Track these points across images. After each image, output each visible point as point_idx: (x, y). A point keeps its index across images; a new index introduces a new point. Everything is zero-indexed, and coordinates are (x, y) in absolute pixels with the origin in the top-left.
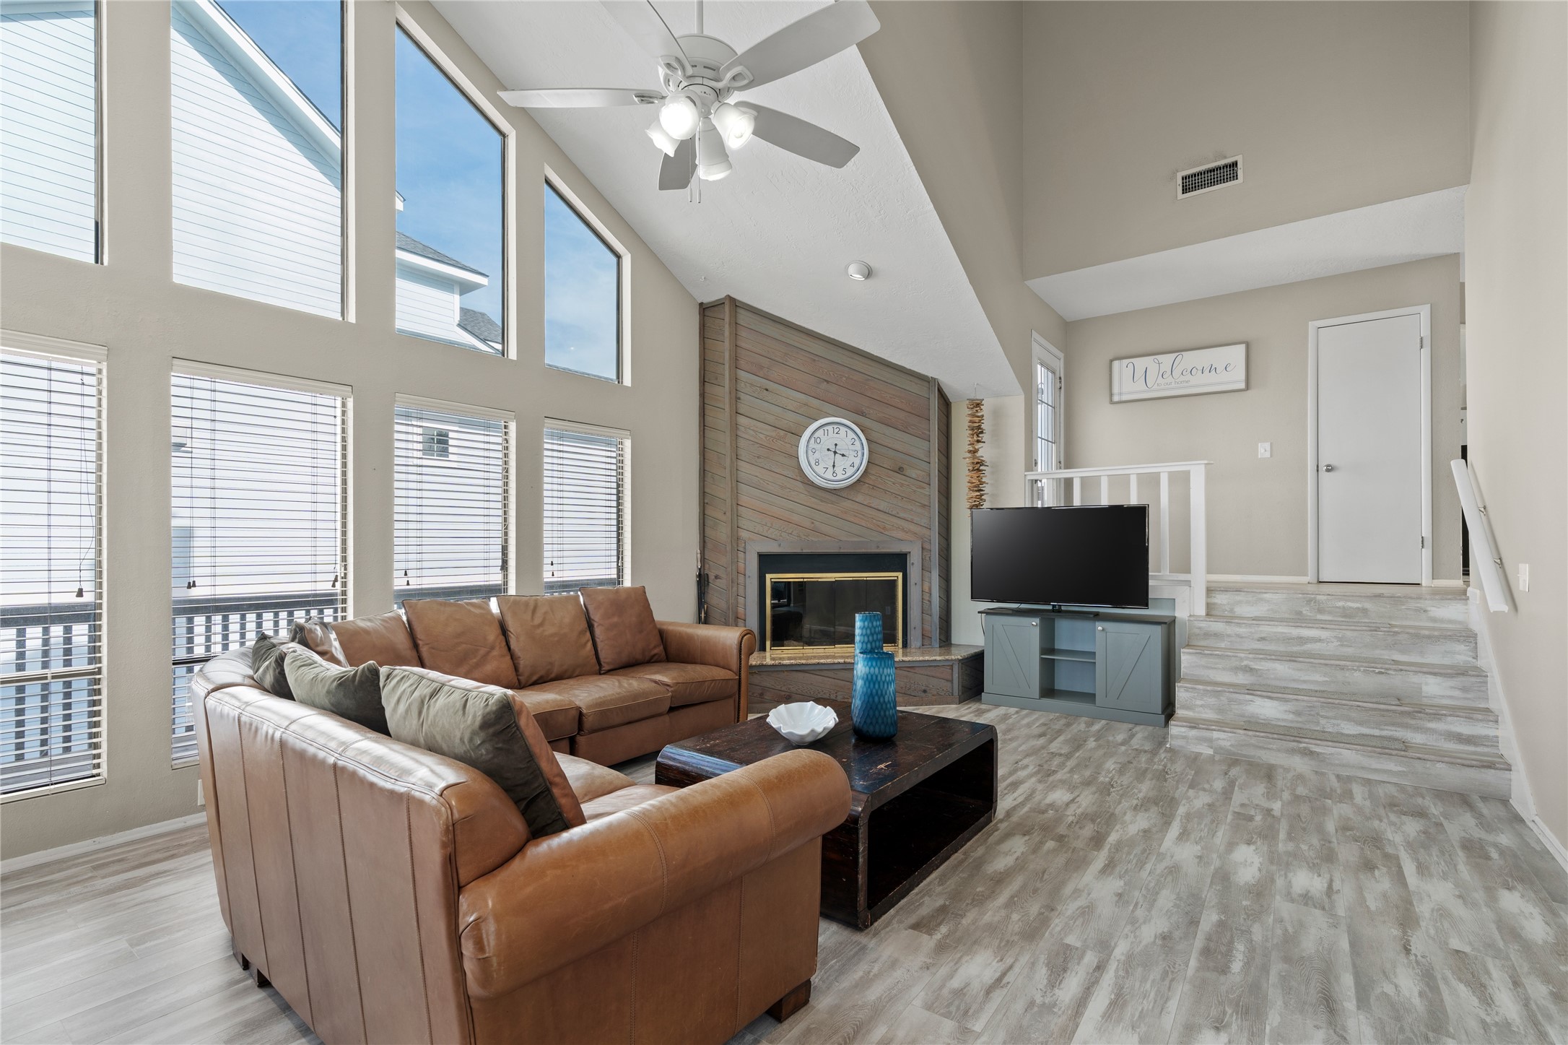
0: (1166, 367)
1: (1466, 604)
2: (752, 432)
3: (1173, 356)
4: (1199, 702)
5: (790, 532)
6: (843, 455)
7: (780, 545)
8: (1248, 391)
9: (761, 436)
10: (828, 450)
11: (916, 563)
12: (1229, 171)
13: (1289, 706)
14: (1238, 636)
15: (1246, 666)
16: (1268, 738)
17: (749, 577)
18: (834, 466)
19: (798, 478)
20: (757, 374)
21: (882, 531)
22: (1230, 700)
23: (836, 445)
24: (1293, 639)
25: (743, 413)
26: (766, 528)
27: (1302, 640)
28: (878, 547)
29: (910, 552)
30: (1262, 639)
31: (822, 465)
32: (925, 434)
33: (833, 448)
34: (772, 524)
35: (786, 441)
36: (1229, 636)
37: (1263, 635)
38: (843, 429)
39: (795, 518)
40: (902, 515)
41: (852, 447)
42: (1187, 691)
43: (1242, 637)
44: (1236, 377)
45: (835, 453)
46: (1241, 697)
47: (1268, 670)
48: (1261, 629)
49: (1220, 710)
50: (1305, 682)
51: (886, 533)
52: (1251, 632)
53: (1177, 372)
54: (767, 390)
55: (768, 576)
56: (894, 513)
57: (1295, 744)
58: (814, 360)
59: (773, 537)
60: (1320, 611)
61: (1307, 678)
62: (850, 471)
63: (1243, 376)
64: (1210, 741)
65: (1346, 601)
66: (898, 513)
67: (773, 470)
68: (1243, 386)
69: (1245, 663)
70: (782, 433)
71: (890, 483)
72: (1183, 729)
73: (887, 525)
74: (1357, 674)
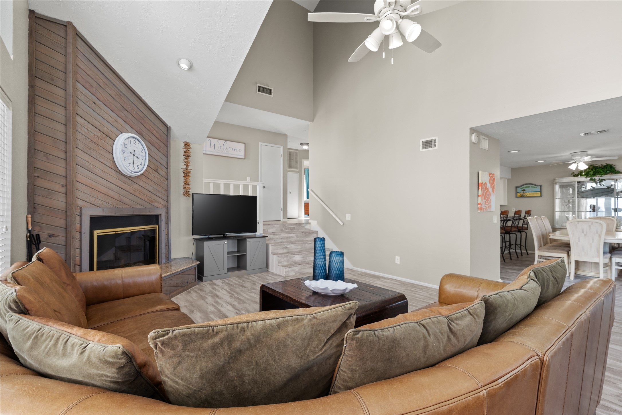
0: (221, 145)
1: (310, 224)
2: (85, 130)
3: (225, 141)
4: (283, 260)
5: (108, 202)
6: (137, 158)
7: (103, 211)
8: (245, 160)
9: (92, 134)
10: (131, 153)
11: (163, 219)
12: (269, 91)
13: (302, 256)
14: (276, 238)
15: (286, 247)
16: (306, 265)
17: (84, 233)
18: (133, 163)
19: (112, 167)
20: (89, 90)
21: (150, 202)
22: (290, 257)
23: (135, 151)
24: (287, 237)
25: (80, 114)
26: (94, 199)
27: (290, 237)
28: (150, 211)
29: (161, 214)
30: (282, 239)
31: (128, 161)
32: (166, 153)
33: (133, 152)
34: (97, 196)
35: (106, 141)
36: (274, 239)
37: (282, 237)
38: (137, 142)
39: (111, 193)
40: (157, 194)
41: (141, 154)
42: (280, 257)
43: (277, 239)
44: (242, 154)
45: (134, 155)
46: (292, 256)
47: (290, 247)
48: (281, 235)
49: (288, 261)
50: (297, 249)
51: (152, 204)
52: (279, 237)
53: (225, 148)
54: (95, 103)
55: (96, 233)
56: (155, 193)
57: (310, 265)
58: (121, 95)
59: (98, 205)
60: (286, 229)
61: (298, 248)
62: (141, 167)
63: (243, 154)
64: (293, 270)
65: (291, 225)
66: (156, 193)
67: (98, 159)
68: (243, 157)
69: (285, 246)
70: (104, 136)
71: (153, 176)
72: (288, 269)
73: (152, 200)
74: (306, 244)
